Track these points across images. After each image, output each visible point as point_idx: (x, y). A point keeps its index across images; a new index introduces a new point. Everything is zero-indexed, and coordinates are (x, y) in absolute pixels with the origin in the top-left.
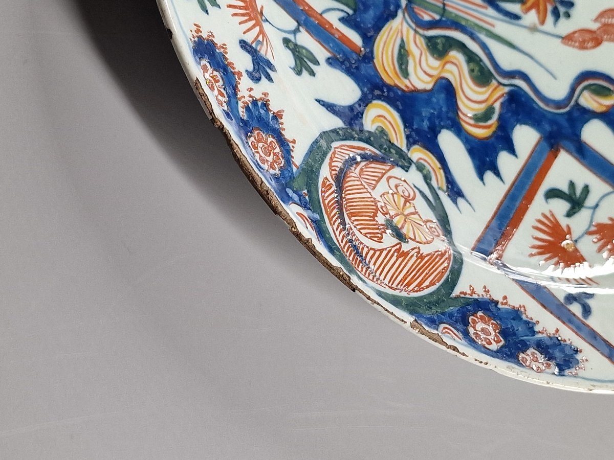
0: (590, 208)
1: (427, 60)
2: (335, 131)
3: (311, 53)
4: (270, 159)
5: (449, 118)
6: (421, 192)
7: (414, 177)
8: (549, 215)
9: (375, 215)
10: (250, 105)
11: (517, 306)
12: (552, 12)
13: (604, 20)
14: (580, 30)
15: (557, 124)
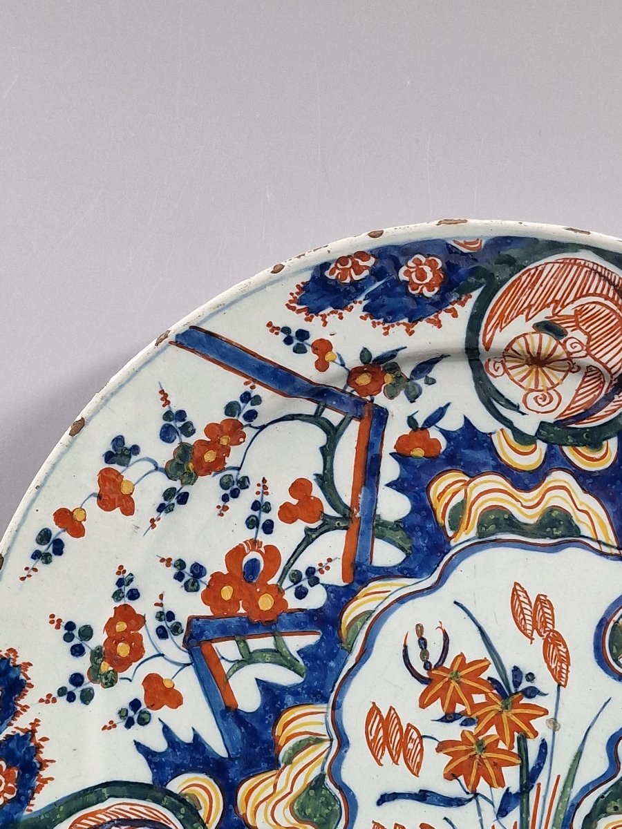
12: (530, 697)
13: (529, 627)
14: (546, 661)
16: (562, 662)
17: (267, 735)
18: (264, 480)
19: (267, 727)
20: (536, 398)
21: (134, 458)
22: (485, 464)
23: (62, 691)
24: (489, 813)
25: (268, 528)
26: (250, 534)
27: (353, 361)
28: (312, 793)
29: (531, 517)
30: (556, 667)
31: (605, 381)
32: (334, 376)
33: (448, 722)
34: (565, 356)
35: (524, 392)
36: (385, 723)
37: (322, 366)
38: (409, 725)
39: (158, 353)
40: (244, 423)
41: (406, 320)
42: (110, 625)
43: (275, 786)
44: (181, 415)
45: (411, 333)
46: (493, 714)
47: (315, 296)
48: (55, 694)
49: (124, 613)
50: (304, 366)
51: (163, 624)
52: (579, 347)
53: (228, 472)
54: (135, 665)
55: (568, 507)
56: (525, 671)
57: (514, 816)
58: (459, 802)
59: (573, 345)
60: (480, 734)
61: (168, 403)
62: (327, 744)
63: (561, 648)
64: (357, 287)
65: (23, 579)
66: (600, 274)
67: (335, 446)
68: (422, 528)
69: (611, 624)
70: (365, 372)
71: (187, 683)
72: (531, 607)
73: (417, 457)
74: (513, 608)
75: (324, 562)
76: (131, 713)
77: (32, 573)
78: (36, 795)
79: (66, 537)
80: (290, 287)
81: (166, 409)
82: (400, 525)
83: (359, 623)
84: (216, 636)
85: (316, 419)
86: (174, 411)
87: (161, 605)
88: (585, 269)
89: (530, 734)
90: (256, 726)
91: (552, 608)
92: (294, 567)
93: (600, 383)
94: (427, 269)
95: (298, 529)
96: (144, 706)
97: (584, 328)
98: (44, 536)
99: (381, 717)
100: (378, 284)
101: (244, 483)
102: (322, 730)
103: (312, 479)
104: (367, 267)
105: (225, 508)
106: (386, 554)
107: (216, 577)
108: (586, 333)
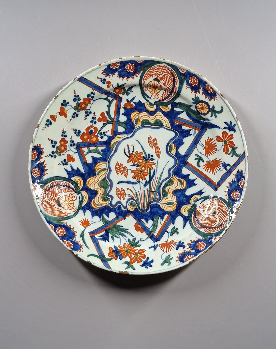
0: (201, 155)
1: (169, 197)
2: (190, 224)
3: (172, 228)
4: (203, 245)
5: (182, 192)
6: (202, 202)
7: (198, 203)
8: (204, 167)
9: (211, 218)
10: (191, 249)
11: (229, 184)
12: (152, 160)
13: (152, 145)
14: (156, 153)
15: (181, 162)
16: (159, 153)
17: (93, 168)
18: (95, 112)
19: (93, 167)
20: (154, 96)
21: (67, 105)
22: (143, 110)
23: (50, 155)
24: (142, 186)
25: (95, 123)
26: (91, 124)
27: (115, 86)
28: (103, 181)
29: (153, 121)
32: (111, 89)
33: (134, 166)
34: (160, 86)
35: (151, 94)
36: (120, 166)
37: (108, 87)
38: (125, 167)
39: (74, 82)
40: (91, 99)
41: (127, 77)
42: (60, 142)
43: (95, 179)
44: (78, 96)
45: (128, 80)
46: (144, 164)
47: (107, 71)
48: (48, 155)
49: (63, 140)
50: (105, 86)
51: (71, 143)
52: (163, 84)
53: (87, 110)
54: (65, 152)
55: (161, 119)
56: (151, 155)
57: (148, 186)
58: (136, 183)
60: (140, 169)
61: (75, 93)
62: (107, 171)
63: (159, 150)
64: (116, 70)
65: (43, 129)
66: (167, 69)
67: (110, 105)
68: (129, 123)
69: (170, 145)
70: (118, 89)
71: (76, 157)
72: (152, 141)
73: (128, 108)
74: (148, 141)
75: (107, 131)
76: (64, 162)
77: (45, 128)
78: (44, 176)
79: (52, 121)
80: (102, 69)
81: (75, 94)
82: (124, 123)
83: (114, 144)
84: (83, 146)
85: (106, 99)
86: (76, 95)
87: (71, 139)
88: (164, 67)
89: (152, 169)
90: (91, 166)
91: (157, 141)
92: (101, 132)
93: (168, 92)
94: (131, 66)
95: (102, 123)
96: (67, 161)
98: (48, 121)
99: (119, 165)
100: (121, 69)
101: (90, 113)
102: (105, 167)
103: (105, 112)
104: (119, 66)
105: (86, 118)
106: (121, 129)
107: (83, 133)
108: (164, 81)
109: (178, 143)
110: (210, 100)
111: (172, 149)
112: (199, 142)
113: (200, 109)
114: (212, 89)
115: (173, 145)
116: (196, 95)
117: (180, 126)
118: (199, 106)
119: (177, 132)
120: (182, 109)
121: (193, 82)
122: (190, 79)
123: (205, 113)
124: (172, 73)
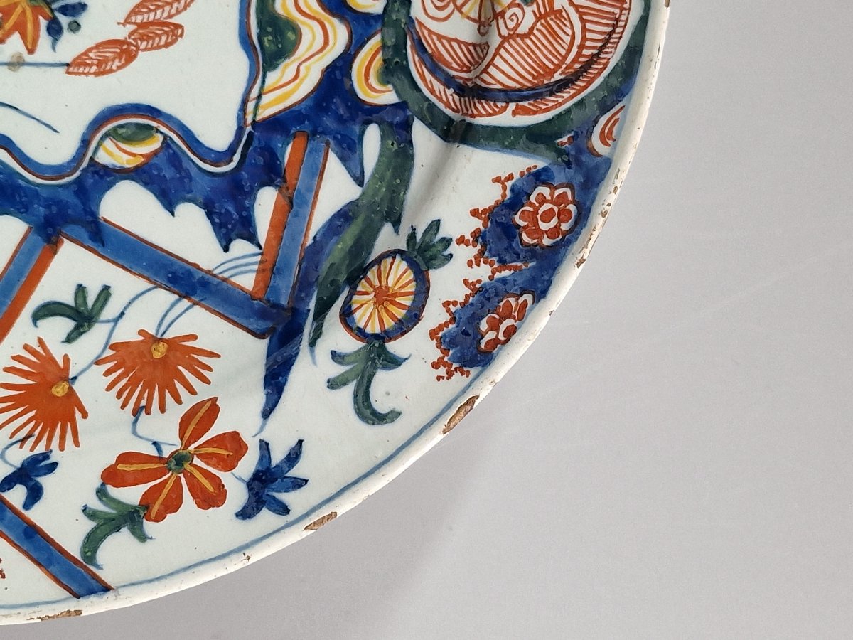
0: (108, 321)
8: (35, 346)
12: (48, 29)
13: (139, 19)
14: (98, 46)
15: (58, 203)
16: (99, 65)
29: (284, 5)
30: (91, 58)
31: (470, 71)
34: (499, 9)
52: (511, 25)
55: (302, 51)
56: (83, 19)
59: (514, 17)
63: (117, 63)
66: (610, 34)
69: (154, 124)
72: (165, 19)
88: (617, 11)
91: (167, 45)
93: (467, 67)
97: (539, 26)
108: (531, 30)
109: (169, 173)
110: (433, 334)
111: (128, 139)
112: (185, 303)
113: (377, 283)
114: (501, 337)
115: (154, 144)
116: (461, 240)
117: (272, 173)
118: (398, 274)
119: (237, 157)
120: (376, 170)
121: (541, 211)
122: (558, 192)
123: (357, 315)
124: (586, 67)
